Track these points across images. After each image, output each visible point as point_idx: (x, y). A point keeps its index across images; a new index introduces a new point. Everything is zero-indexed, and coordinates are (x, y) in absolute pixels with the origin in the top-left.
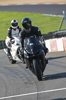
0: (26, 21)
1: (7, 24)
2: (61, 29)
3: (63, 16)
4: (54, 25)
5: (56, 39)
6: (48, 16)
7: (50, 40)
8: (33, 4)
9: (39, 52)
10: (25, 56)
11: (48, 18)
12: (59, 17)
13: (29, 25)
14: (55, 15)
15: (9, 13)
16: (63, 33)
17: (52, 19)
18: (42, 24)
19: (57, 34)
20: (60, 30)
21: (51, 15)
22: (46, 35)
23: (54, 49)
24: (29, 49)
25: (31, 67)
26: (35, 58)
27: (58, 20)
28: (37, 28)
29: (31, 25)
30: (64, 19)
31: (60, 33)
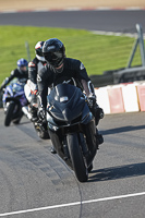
0: (53, 47)
1: (13, 53)
2: (133, 64)
3: (136, 36)
4: (117, 55)
5: (121, 86)
6: (104, 36)
7: (108, 87)
8: (70, 9)
9: (81, 117)
10: (49, 126)
11: (103, 40)
12: (127, 38)
13: (59, 55)
14: (118, 34)
15: (18, 29)
16: (136, 72)
17: (112, 42)
18: (91, 53)
19: (124, 75)
20: (130, 67)
21: (110, 34)
22: (99, 76)
23: (118, 108)
24: (57, 110)
25: (62, 150)
26: (71, 130)
27: (126, 44)
28: (79, 63)
29: (64, 56)
30: (138, 41)
31: (131, 73)
